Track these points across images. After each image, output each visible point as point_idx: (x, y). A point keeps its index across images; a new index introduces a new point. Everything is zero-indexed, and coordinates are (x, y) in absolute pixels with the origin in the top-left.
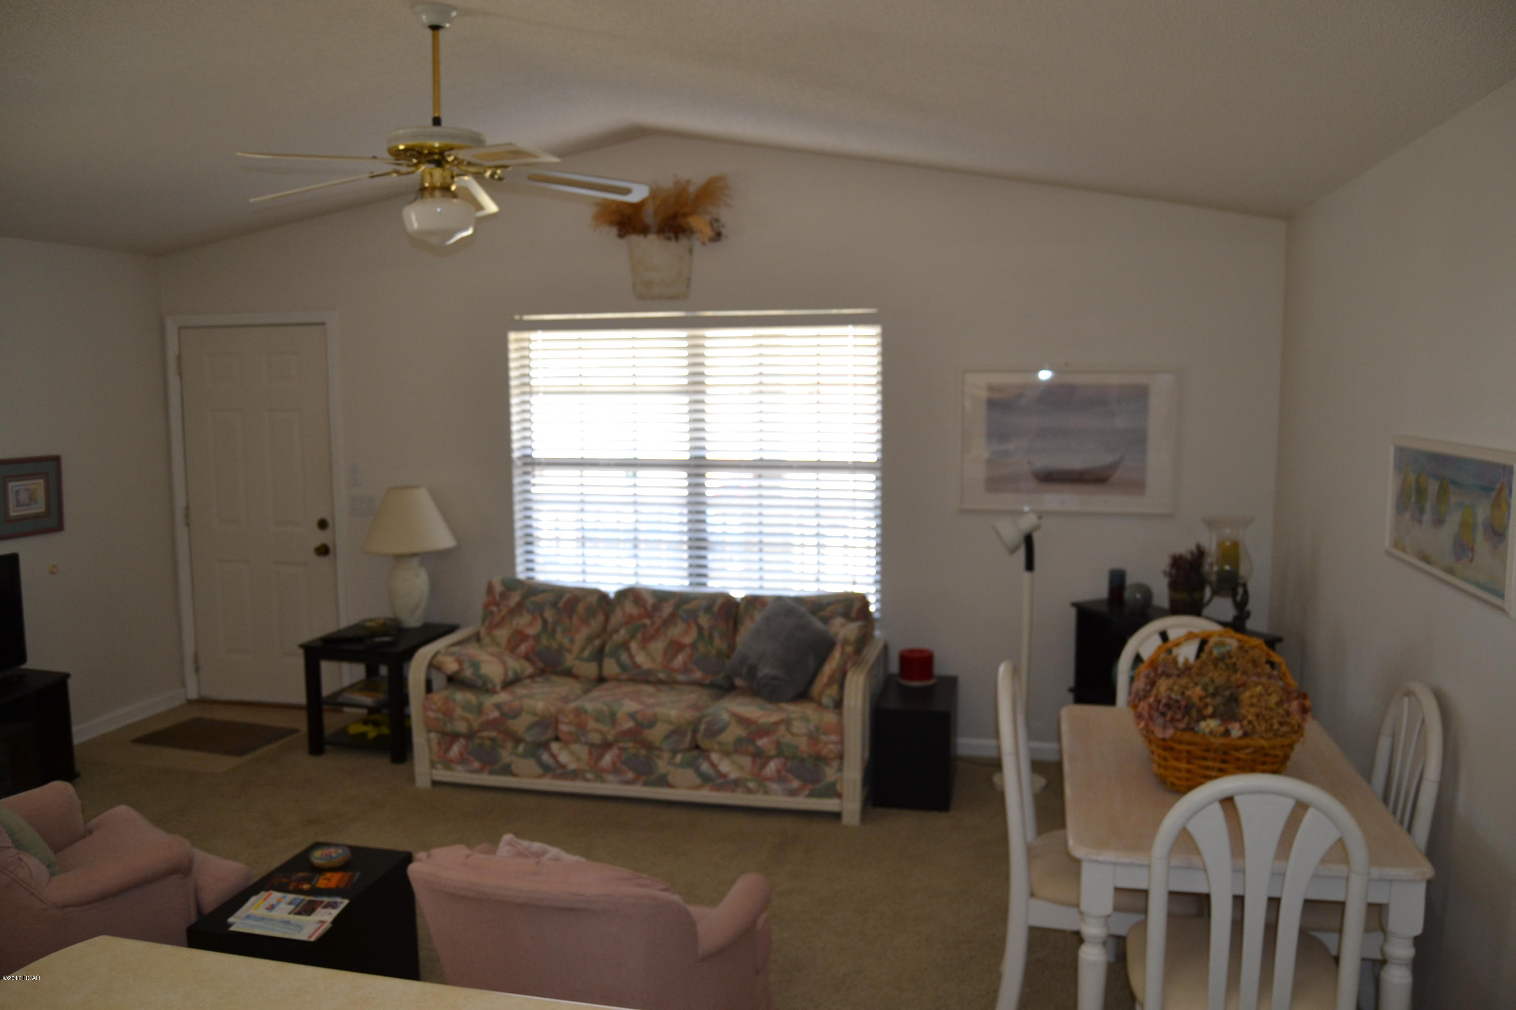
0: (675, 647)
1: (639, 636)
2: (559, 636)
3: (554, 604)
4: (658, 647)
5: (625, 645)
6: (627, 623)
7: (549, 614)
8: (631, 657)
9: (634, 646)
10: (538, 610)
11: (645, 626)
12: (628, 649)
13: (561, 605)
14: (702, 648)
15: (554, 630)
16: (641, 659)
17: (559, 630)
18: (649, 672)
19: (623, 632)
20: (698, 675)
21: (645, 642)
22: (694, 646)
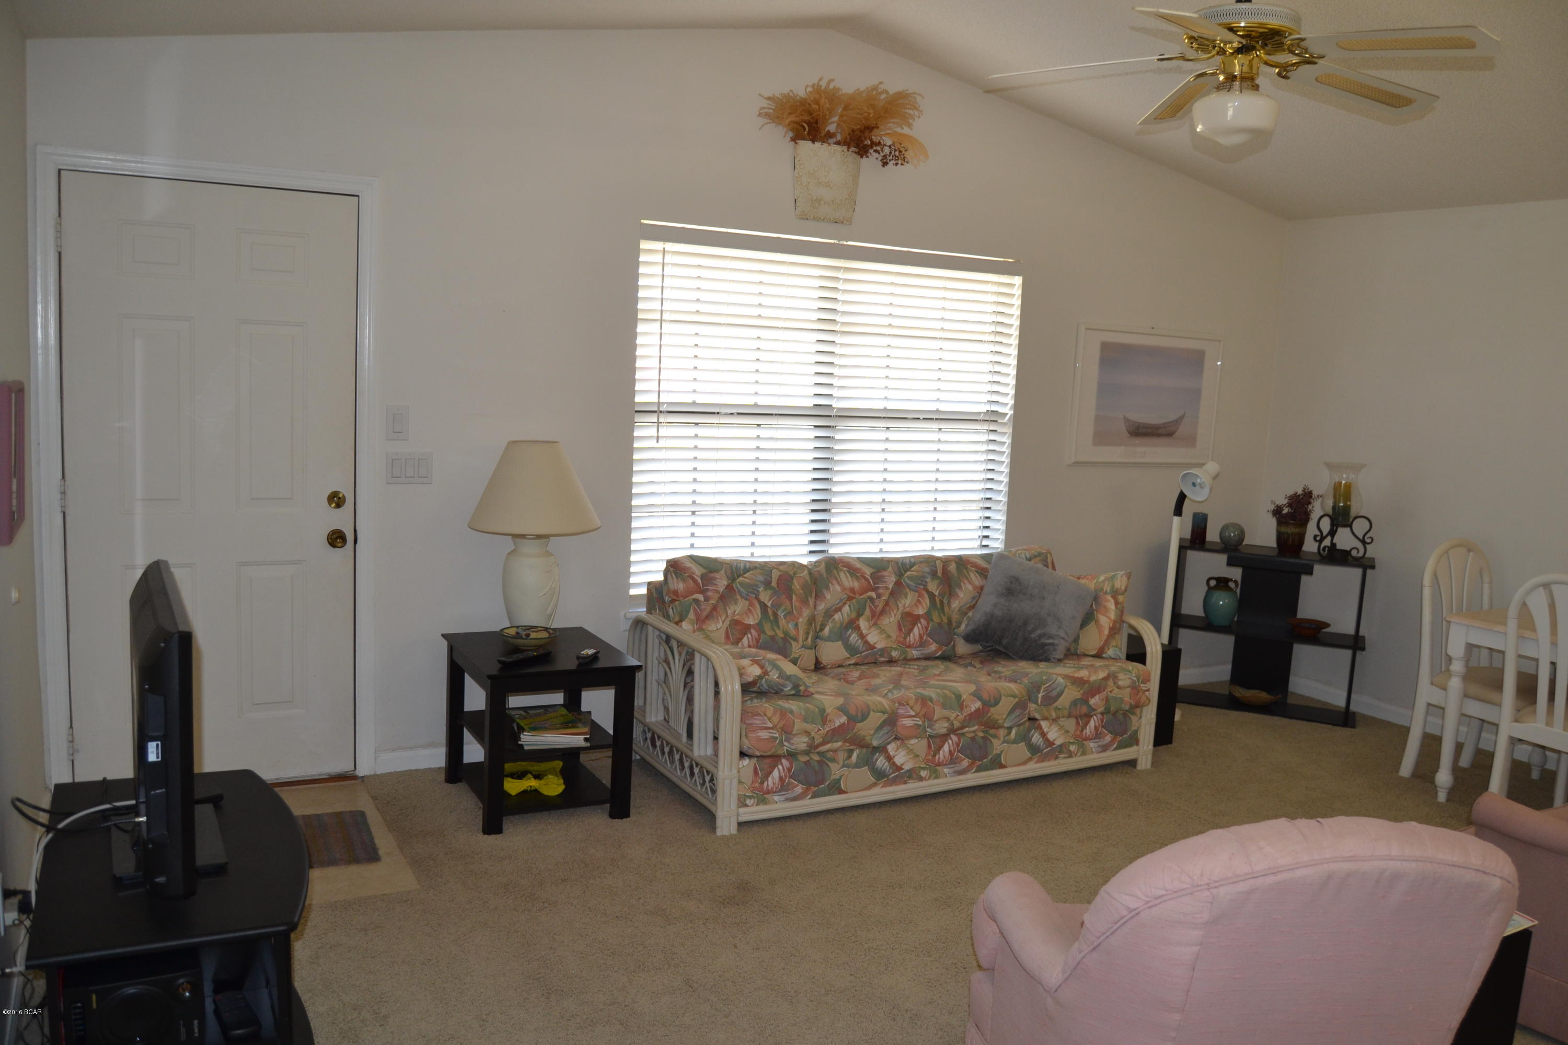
0: (910, 619)
1: (868, 612)
2: (782, 622)
3: (767, 584)
4: (890, 621)
5: (852, 624)
6: (850, 599)
7: (765, 596)
8: (862, 636)
9: (863, 623)
10: (752, 593)
11: (871, 599)
12: (858, 628)
13: (774, 584)
14: (935, 617)
15: (775, 615)
16: (874, 637)
17: (781, 614)
18: (883, 651)
19: (846, 609)
20: (933, 647)
21: (876, 617)
22: (928, 616)
